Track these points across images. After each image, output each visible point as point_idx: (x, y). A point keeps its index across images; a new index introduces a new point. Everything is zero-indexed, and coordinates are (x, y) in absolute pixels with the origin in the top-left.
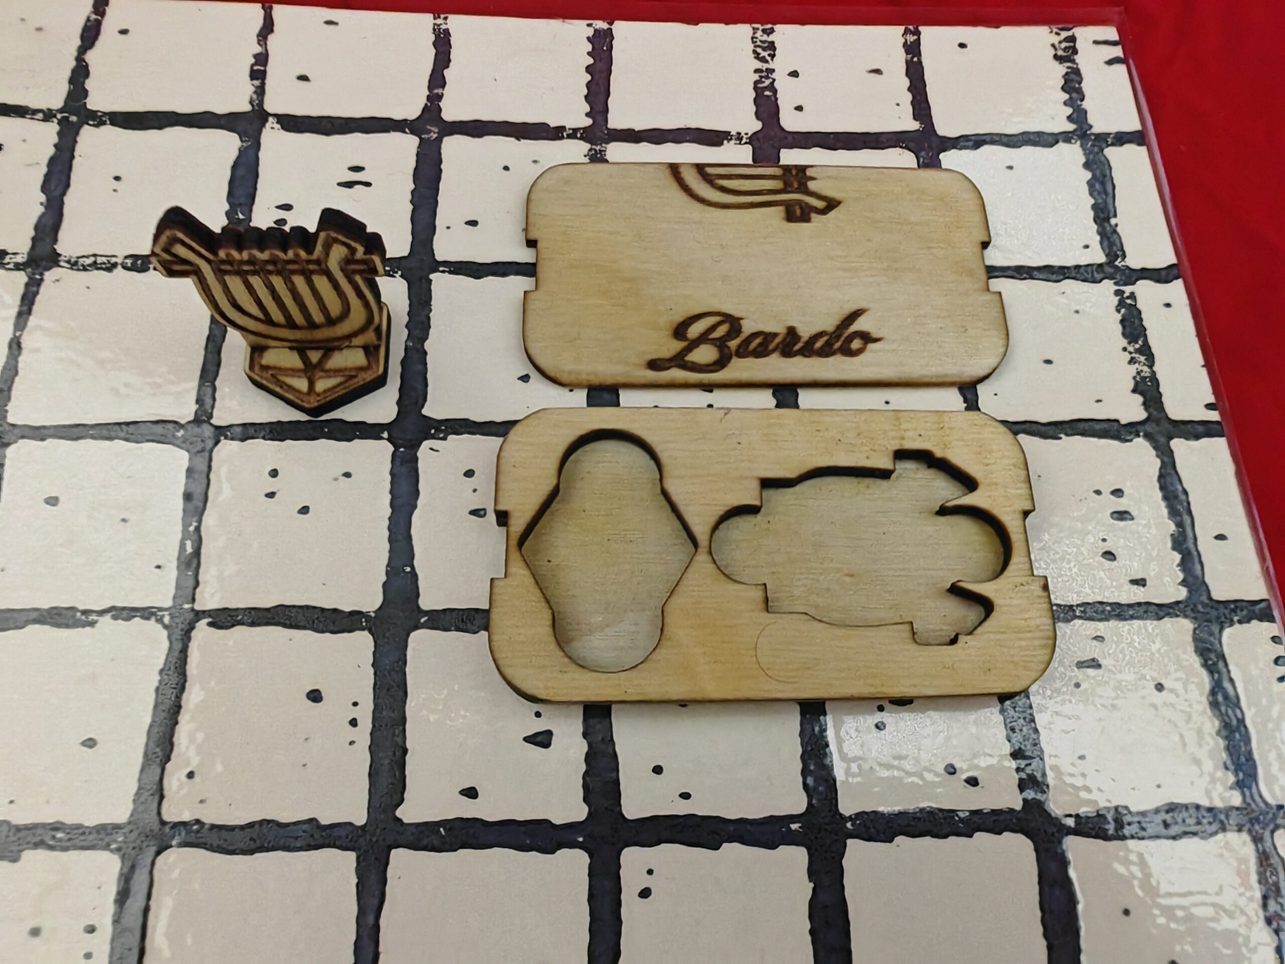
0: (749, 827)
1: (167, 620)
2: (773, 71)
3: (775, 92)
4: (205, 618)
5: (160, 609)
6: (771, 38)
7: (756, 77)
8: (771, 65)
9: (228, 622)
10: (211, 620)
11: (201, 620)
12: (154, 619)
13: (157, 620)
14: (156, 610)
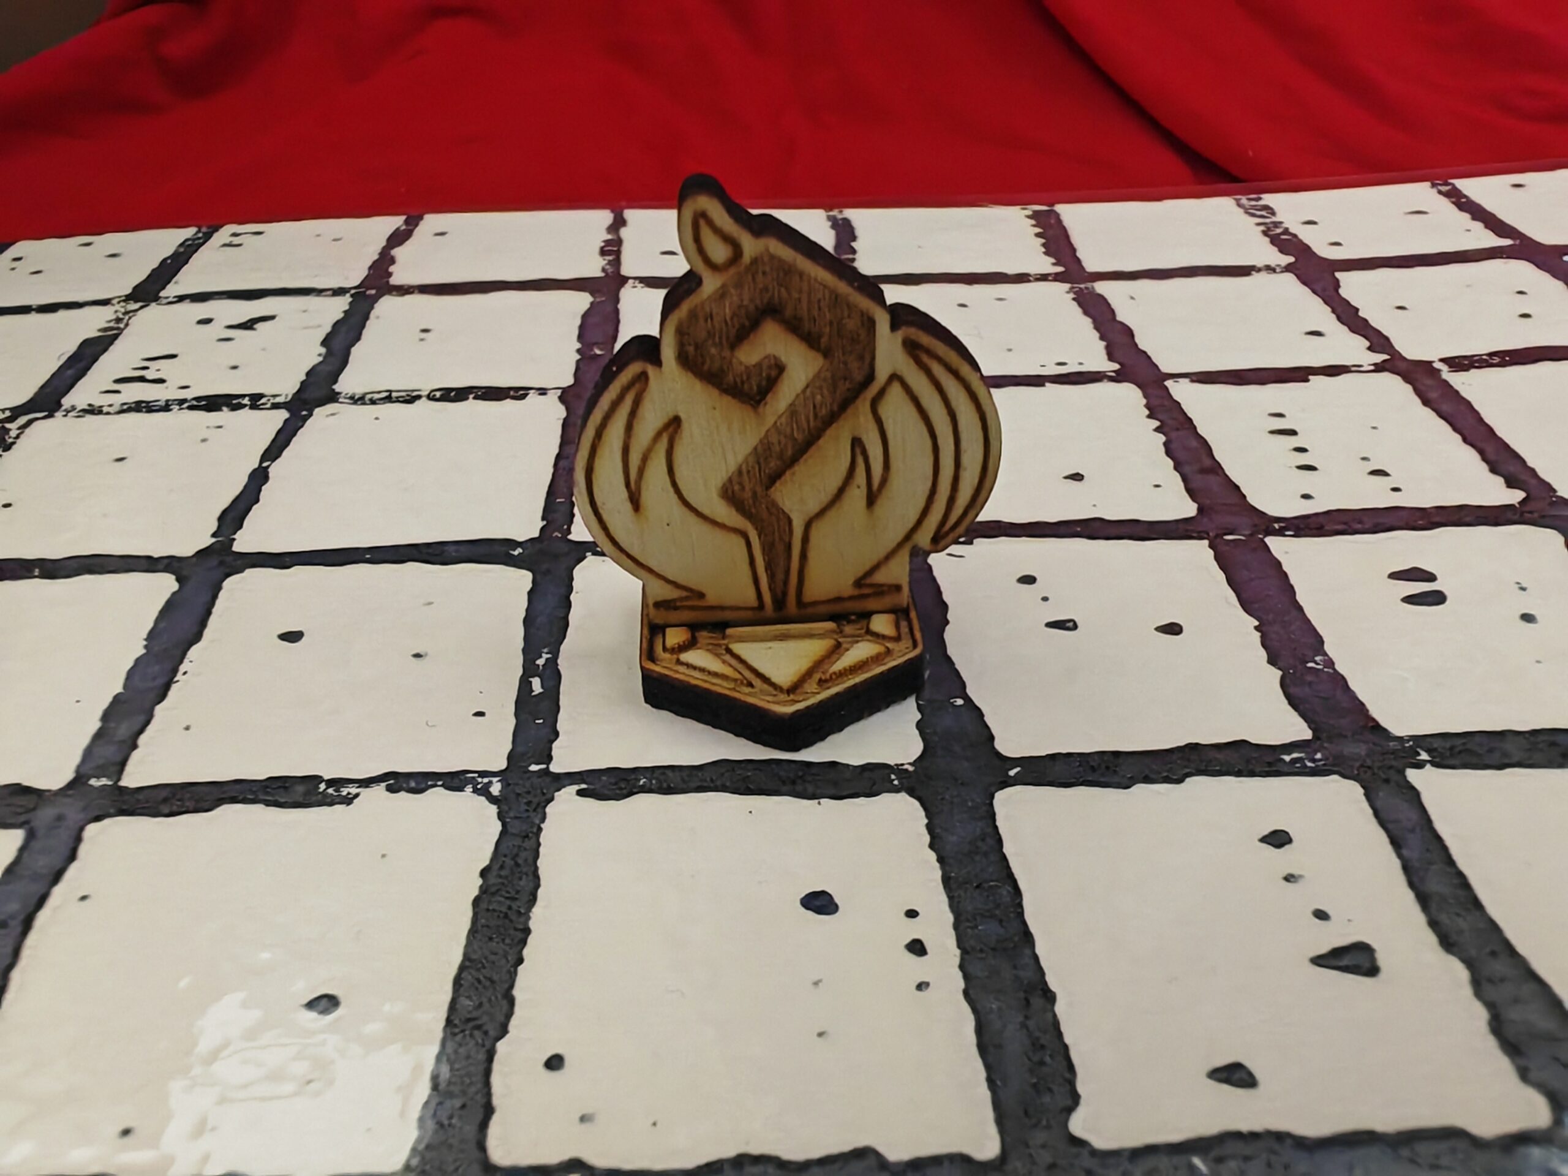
1: (496, 789)
2: (1281, 223)
3: (1295, 236)
4: (572, 784)
5: (483, 774)
6: (1261, 203)
7: (1262, 228)
8: (1274, 219)
9: (620, 789)
10: (584, 786)
11: (564, 787)
12: (471, 790)
13: (476, 791)
14: (476, 775)
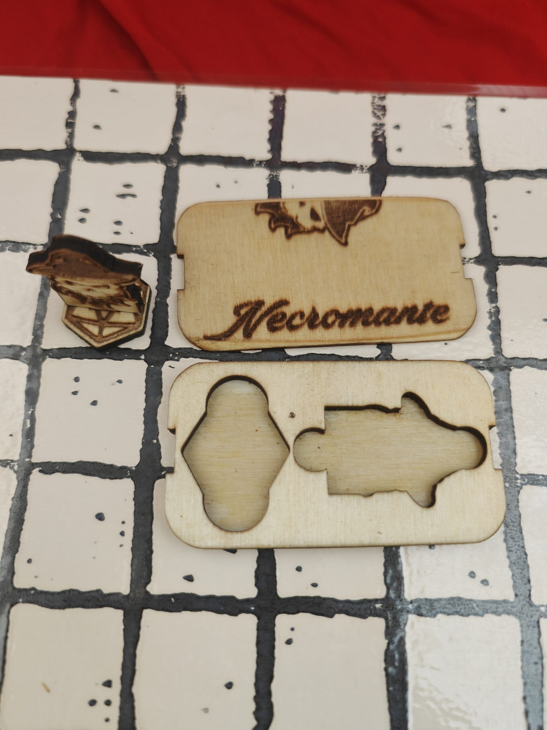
0: (351, 605)
1: (16, 468)
2: (384, 125)
3: (385, 138)
4: (37, 467)
5: (12, 461)
6: (384, 103)
7: (373, 129)
8: (383, 121)
9: (51, 470)
10: (41, 468)
11: (35, 468)
12: (9, 467)
13: (10, 468)
14: (10, 461)
